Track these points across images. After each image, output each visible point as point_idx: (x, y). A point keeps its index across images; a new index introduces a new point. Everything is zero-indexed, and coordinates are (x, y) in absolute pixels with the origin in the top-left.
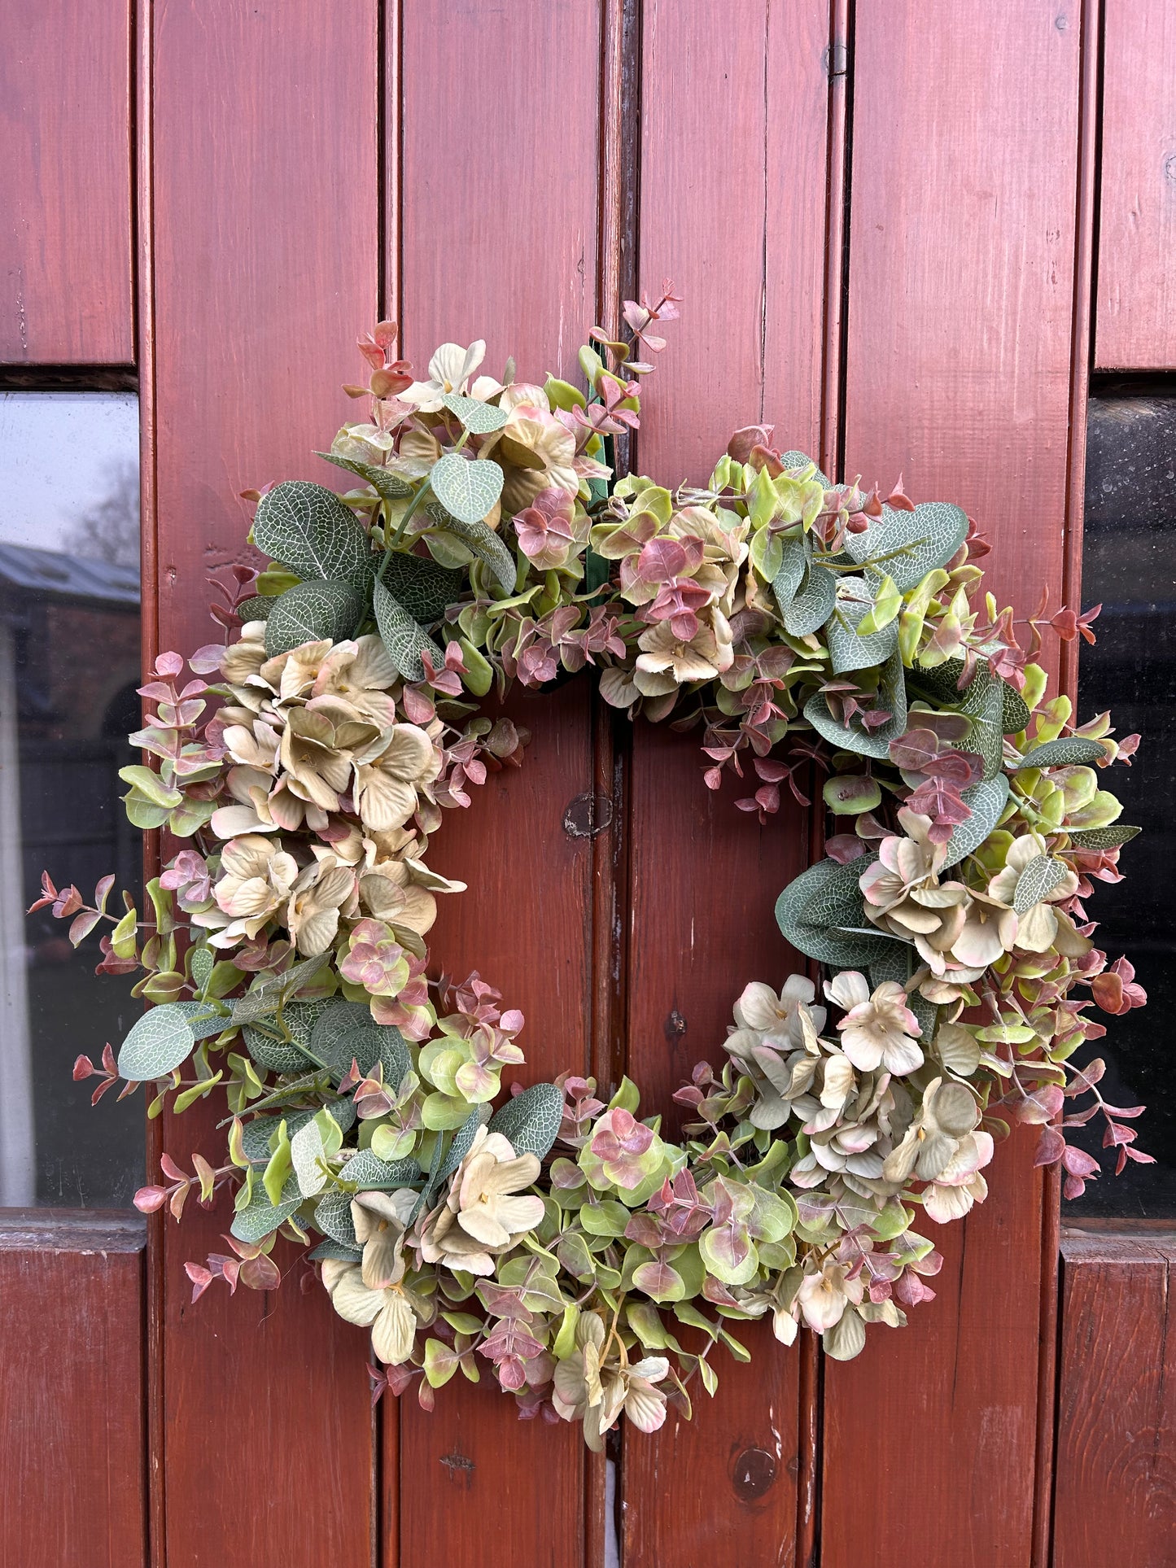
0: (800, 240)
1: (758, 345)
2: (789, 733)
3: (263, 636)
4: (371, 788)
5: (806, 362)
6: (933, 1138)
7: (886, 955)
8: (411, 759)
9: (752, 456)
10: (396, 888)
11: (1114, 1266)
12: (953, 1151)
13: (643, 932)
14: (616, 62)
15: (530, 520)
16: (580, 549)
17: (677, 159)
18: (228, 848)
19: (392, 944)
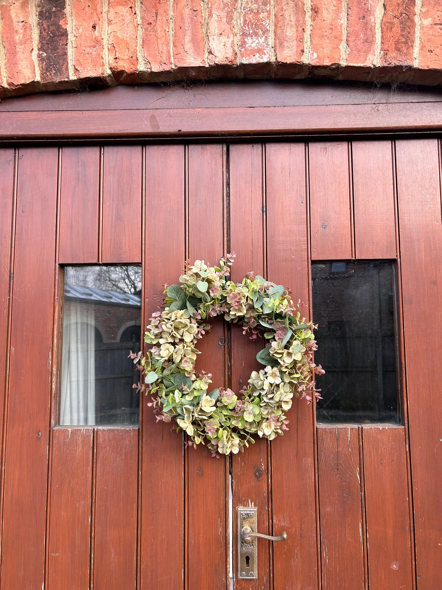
0: (258, 239)
2: (257, 325)
3: (168, 310)
4: (186, 335)
6: (282, 393)
7: (276, 364)
8: (192, 330)
9: (250, 278)
10: (190, 352)
11: (327, 428)
12: (286, 395)
13: (234, 364)
17: (236, 226)
18: (162, 345)
19: (190, 361)
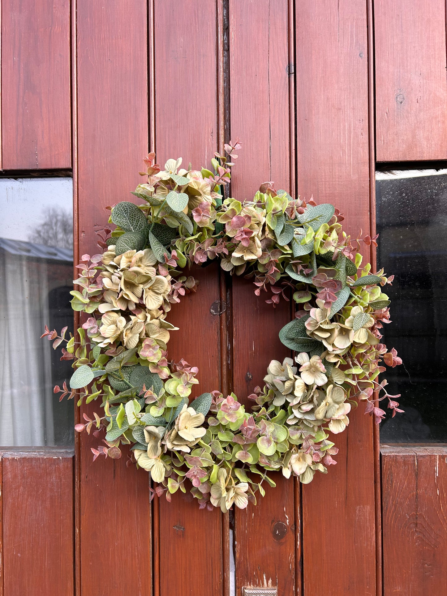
0: (281, 124)
1: (269, 157)
2: (281, 278)
3: (115, 250)
4: (149, 296)
5: (284, 161)
6: (331, 405)
7: (315, 348)
8: (161, 287)
9: (267, 191)
10: (157, 328)
11: (399, 456)
12: (337, 408)
13: (237, 346)
14: (221, 72)
15: (197, 211)
16: (213, 221)
17: (241, 101)
18: (104, 316)
19: (156, 345)
